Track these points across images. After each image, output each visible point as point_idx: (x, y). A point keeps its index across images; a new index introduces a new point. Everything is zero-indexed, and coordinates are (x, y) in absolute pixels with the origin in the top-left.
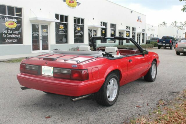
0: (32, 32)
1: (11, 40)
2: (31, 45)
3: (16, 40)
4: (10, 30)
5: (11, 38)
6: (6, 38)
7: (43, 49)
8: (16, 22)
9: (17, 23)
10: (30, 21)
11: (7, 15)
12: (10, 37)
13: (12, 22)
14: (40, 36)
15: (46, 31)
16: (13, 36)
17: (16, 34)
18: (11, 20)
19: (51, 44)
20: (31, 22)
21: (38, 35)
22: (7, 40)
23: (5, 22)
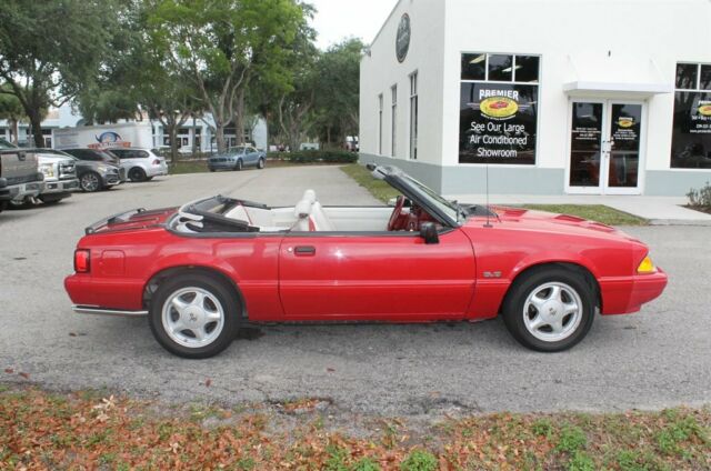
0: (574, 128)
1: (495, 153)
2: (563, 170)
3: (513, 153)
4: (496, 122)
5: (495, 147)
6: (481, 144)
7: (612, 183)
8: (515, 100)
9: (518, 103)
10: (566, 92)
11: (487, 81)
12: (493, 141)
13: (503, 100)
14: (603, 139)
15: (630, 124)
16: (502, 140)
17: (513, 134)
18: (501, 93)
19: (650, 167)
20: (569, 98)
21: (599, 136)
22: (482, 152)
23: (480, 102)
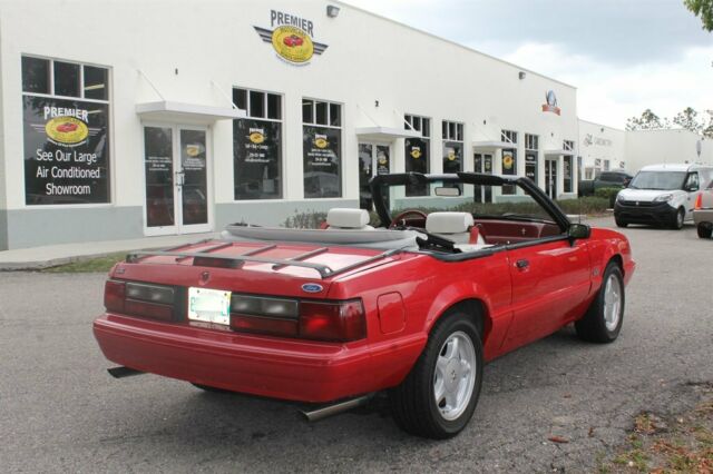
0: (147, 158)
1: (66, 190)
2: (141, 208)
3: (86, 189)
4: (65, 150)
5: (65, 182)
6: (49, 179)
7: (186, 222)
8: (84, 122)
9: (88, 125)
10: (138, 114)
11: (53, 95)
12: (63, 175)
13: (72, 121)
14: (174, 171)
15: (197, 153)
16: (73, 173)
17: (83, 166)
18: (68, 112)
19: (217, 201)
20: (141, 121)
21: (170, 166)
22: (52, 189)
23: (45, 122)
